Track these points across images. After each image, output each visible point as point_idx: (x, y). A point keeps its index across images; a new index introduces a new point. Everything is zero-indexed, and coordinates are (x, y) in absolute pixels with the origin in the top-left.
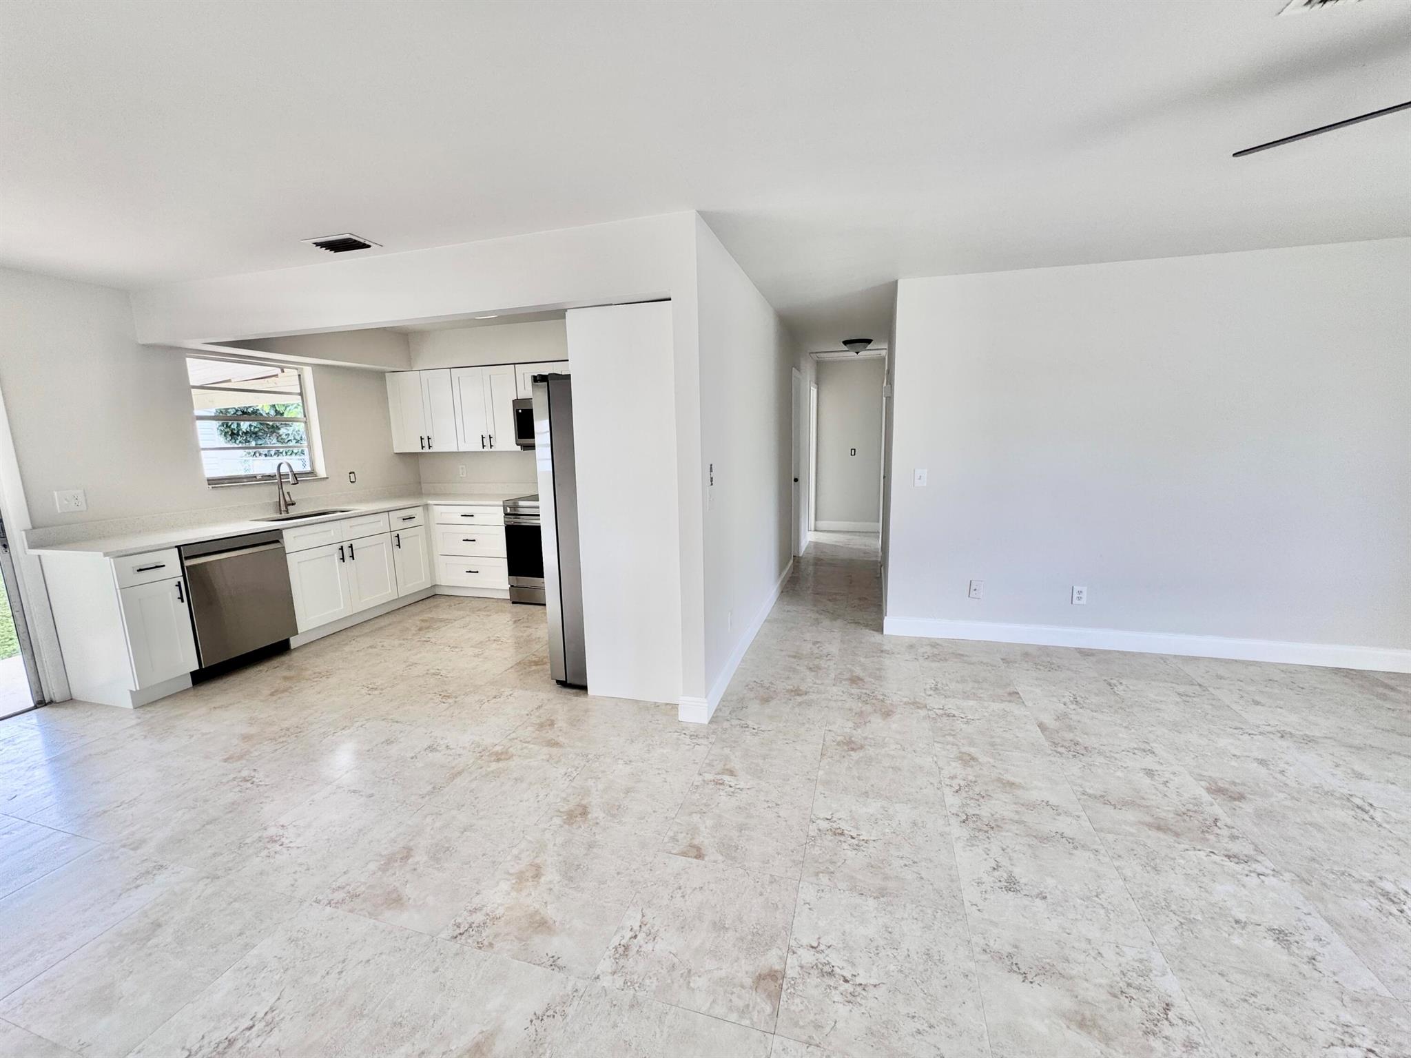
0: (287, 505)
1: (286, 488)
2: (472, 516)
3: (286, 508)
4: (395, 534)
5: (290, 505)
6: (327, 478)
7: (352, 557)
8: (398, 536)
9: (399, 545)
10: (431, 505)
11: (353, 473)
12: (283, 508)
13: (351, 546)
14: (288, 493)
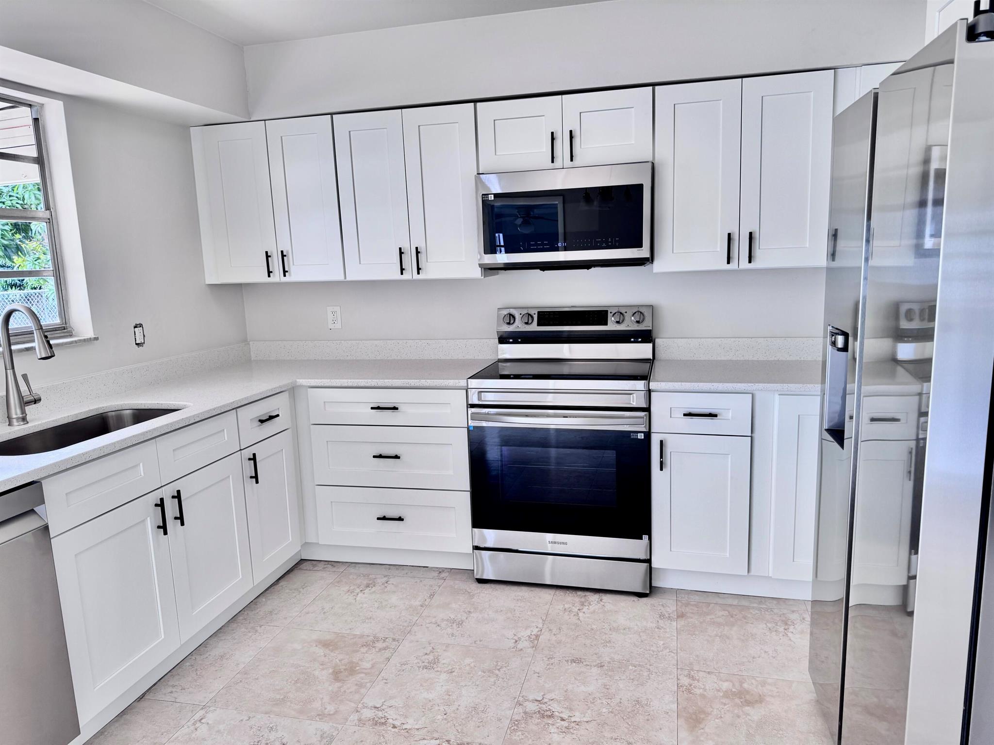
0: (24, 403)
1: (22, 364)
2: (395, 408)
3: (23, 412)
4: (248, 453)
5: (28, 403)
6: (96, 339)
7: (181, 518)
8: (254, 458)
9: (256, 477)
10: (301, 386)
11: (141, 325)
12: (16, 412)
13: (178, 496)
14: (25, 377)
